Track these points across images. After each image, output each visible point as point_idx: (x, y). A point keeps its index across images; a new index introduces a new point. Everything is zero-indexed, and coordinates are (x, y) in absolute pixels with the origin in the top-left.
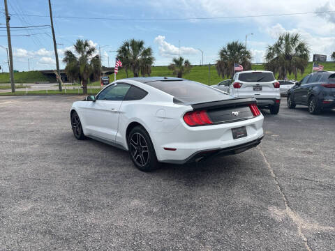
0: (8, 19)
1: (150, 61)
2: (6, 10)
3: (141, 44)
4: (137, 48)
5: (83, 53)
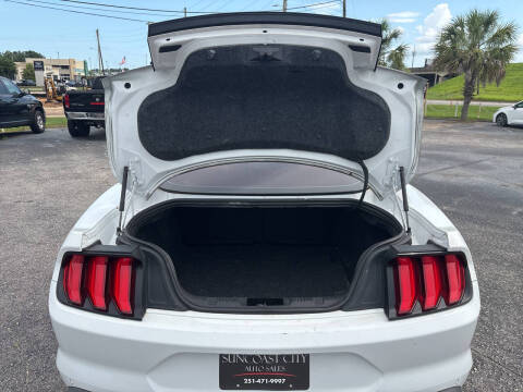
4: (482, 28)
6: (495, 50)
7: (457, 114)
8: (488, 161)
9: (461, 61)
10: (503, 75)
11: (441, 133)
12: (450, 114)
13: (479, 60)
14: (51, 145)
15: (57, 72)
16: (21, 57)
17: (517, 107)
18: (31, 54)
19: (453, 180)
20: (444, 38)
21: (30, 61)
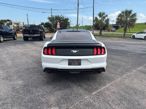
0: (78, 6)
1: (134, 20)
2: (78, 2)
3: (130, 12)
4: (128, 14)
5: (102, 18)
6: (132, 19)
7: (123, 36)
8: (127, 46)
9: (123, 22)
10: (134, 26)
11: (118, 40)
12: (121, 36)
13: (127, 22)
14: (19, 42)
15: (15, 25)
16: (5, 21)
17: (137, 33)
18: (8, 20)
19: (118, 49)
20: (119, 16)
21: (8, 22)
